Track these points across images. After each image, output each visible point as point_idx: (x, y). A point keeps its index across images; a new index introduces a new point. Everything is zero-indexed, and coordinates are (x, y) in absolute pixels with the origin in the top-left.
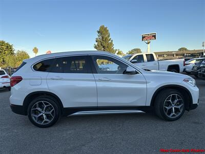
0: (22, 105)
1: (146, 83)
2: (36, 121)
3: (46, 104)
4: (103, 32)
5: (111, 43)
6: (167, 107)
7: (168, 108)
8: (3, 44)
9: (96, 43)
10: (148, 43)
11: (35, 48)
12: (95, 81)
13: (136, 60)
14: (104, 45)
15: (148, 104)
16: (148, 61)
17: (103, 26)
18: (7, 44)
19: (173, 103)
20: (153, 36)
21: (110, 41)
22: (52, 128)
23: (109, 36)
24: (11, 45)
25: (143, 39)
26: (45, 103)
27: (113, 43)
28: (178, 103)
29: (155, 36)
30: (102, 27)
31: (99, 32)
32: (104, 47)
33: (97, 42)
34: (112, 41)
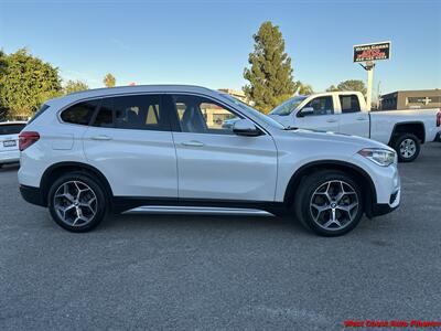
0: (38, 186)
1: (278, 154)
2: (63, 218)
3: (82, 187)
4: (267, 39)
5: (287, 67)
6: (317, 207)
7: (321, 209)
8: (39, 66)
9: (250, 66)
10: (368, 68)
11: (110, 76)
12: (175, 146)
13: (312, 109)
14: (269, 69)
15: (280, 199)
16: (344, 111)
17: (269, 23)
18: (46, 66)
19: (334, 200)
20: (382, 50)
21: (284, 62)
22: (91, 234)
23: (282, 48)
24: (54, 67)
25: (356, 57)
26: (79, 185)
27: (292, 66)
28: (346, 201)
29: (386, 51)
30: (266, 27)
31: (257, 38)
32: (267, 76)
33: (251, 62)
34: (289, 60)
